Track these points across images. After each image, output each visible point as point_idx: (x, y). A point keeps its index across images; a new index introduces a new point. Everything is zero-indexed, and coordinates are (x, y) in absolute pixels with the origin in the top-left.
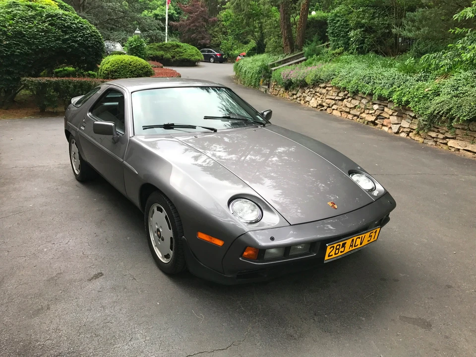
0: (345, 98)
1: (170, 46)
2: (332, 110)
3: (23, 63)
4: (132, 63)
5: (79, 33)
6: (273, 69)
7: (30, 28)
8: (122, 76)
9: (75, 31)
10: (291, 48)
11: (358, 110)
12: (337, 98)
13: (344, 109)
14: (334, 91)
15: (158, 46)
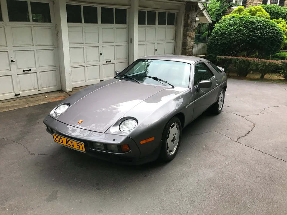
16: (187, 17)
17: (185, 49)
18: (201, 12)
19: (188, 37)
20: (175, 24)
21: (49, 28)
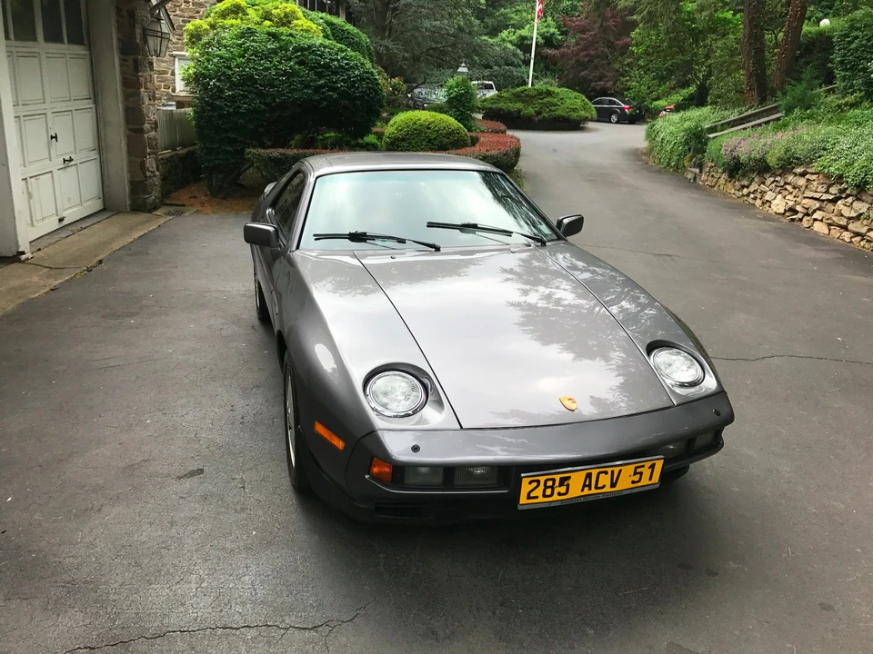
0: (841, 198)
1: (535, 93)
2: (811, 222)
3: (251, 126)
4: (432, 126)
5: (342, 75)
6: (711, 136)
7: (266, 69)
8: (413, 147)
9: (335, 73)
10: (760, 94)
11: (865, 222)
12: (825, 197)
13: (835, 219)
14: (822, 181)
15: (513, 94)
16: (127, 20)
17: (141, 131)
19: (142, 90)
20: (86, 42)
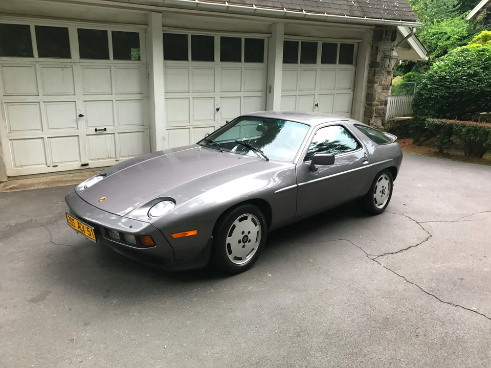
16: (375, 51)
17: (371, 105)
18: (405, 40)
19: (376, 85)
20: (354, 63)
21: (137, 68)
